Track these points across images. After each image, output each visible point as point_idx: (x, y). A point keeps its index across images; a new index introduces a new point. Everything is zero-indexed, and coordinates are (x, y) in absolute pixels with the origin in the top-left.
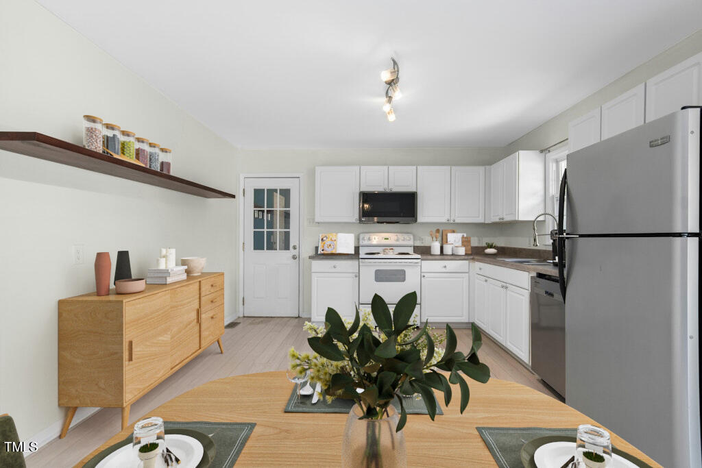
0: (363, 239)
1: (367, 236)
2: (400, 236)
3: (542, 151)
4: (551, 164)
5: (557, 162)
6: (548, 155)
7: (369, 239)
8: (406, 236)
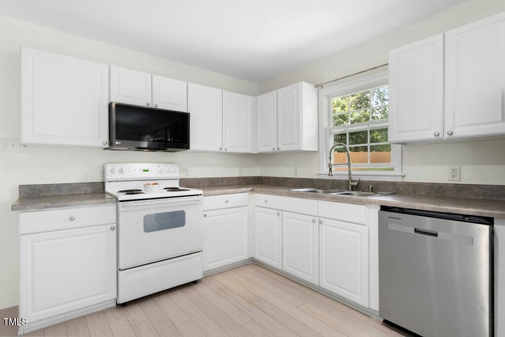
0: (112, 171)
1: (117, 167)
2: (163, 166)
3: (316, 86)
4: (324, 99)
5: (329, 97)
6: (321, 91)
7: (121, 171)
8: (170, 166)
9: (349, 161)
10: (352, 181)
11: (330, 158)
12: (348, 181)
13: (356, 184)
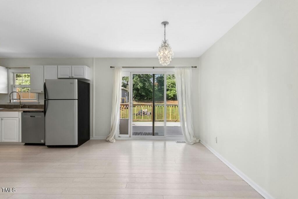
3: (7, 68)
4: (11, 74)
6: (9, 70)
9: (20, 97)
10: (21, 105)
11: (10, 97)
12: (20, 105)
13: (22, 106)
